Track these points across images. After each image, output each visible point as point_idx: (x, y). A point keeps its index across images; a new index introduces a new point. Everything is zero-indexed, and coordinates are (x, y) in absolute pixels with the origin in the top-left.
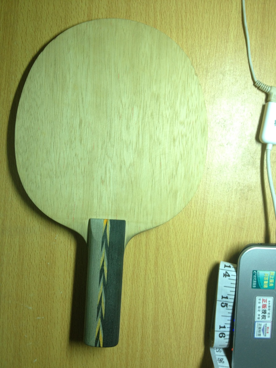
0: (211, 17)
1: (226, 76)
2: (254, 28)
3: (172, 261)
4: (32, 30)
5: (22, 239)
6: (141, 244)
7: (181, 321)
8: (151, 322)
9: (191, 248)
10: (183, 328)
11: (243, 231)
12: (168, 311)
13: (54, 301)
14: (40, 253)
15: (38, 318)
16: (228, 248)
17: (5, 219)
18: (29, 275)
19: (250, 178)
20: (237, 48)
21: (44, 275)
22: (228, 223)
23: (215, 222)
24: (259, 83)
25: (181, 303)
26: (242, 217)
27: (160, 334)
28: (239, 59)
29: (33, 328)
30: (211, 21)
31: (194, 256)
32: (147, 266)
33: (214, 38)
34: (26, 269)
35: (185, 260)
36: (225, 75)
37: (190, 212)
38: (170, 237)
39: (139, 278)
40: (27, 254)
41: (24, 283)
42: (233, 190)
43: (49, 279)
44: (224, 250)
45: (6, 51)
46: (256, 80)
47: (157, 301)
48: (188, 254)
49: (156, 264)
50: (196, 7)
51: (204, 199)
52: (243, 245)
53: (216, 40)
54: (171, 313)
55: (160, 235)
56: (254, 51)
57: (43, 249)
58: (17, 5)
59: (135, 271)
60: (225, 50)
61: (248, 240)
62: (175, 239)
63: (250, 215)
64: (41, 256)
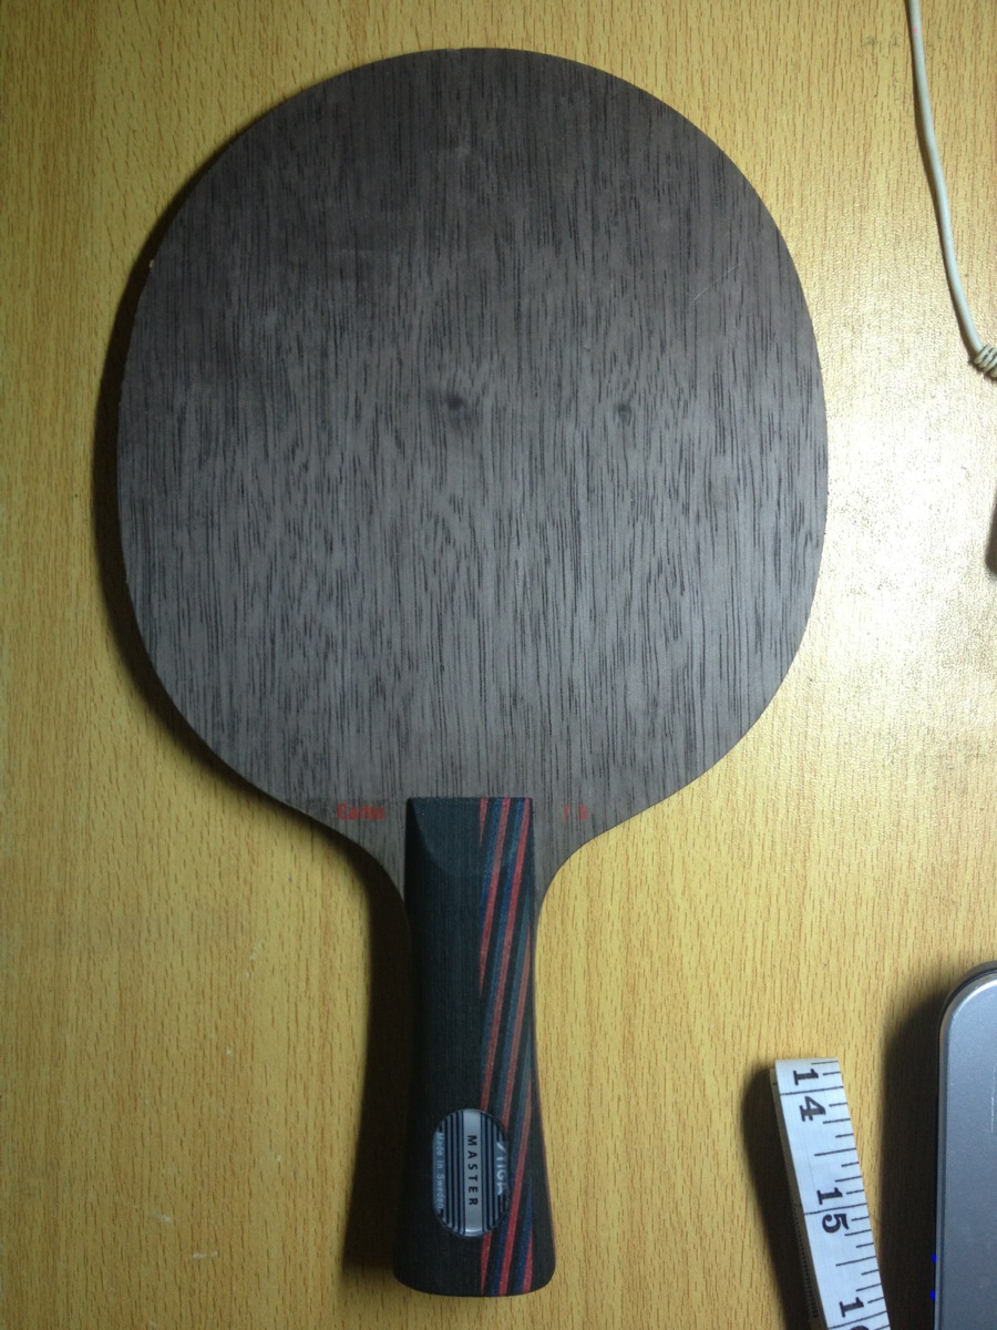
0: (799, 120)
1: (865, 335)
2: (963, 153)
3: (690, 1032)
4: (147, 201)
5: (129, 965)
6: (568, 972)
7: (731, 1258)
8: (617, 1265)
9: (760, 980)
10: (738, 1286)
11: (953, 913)
12: (679, 1223)
13: (254, 1192)
14: (195, 1013)
15: (195, 1256)
16: (900, 981)
17: (67, 890)
18: (158, 1096)
19: (971, 711)
20: (900, 230)
21: (214, 1097)
22: (896, 883)
23: (847, 882)
24: (990, 358)
25: (729, 1193)
26: (947, 858)
27: (654, 1310)
28: (912, 271)
29: (177, 1294)
30: (799, 136)
31: (772, 1011)
32: (595, 1054)
33: (813, 195)
34: (147, 1074)
35: (738, 1027)
36: (861, 333)
37: (751, 846)
38: (676, 943)
39: (564, 1100)
40: (150, 1018)
41: (142, 1126)
42: (911, 759)
43: (232, 1110)
44: (885, 987)
45: (53, 283)
46: (978, 345)
47: (637, 1186)
48: (747, 1003)
49: (628, 1044)
50: (741, 85)
51: (800, 795)
52: (956, 965)
53: (820, 205)
54: (690, 1228)
55: (641, 936)
56: (966, 237)
57: (207, 998)
58: (87, 115)
59: (550, 1073)
60: (855, 241)
61: (977, 948)
62: (695, 950)
63: (979, 851)
64: (201, 1025)
